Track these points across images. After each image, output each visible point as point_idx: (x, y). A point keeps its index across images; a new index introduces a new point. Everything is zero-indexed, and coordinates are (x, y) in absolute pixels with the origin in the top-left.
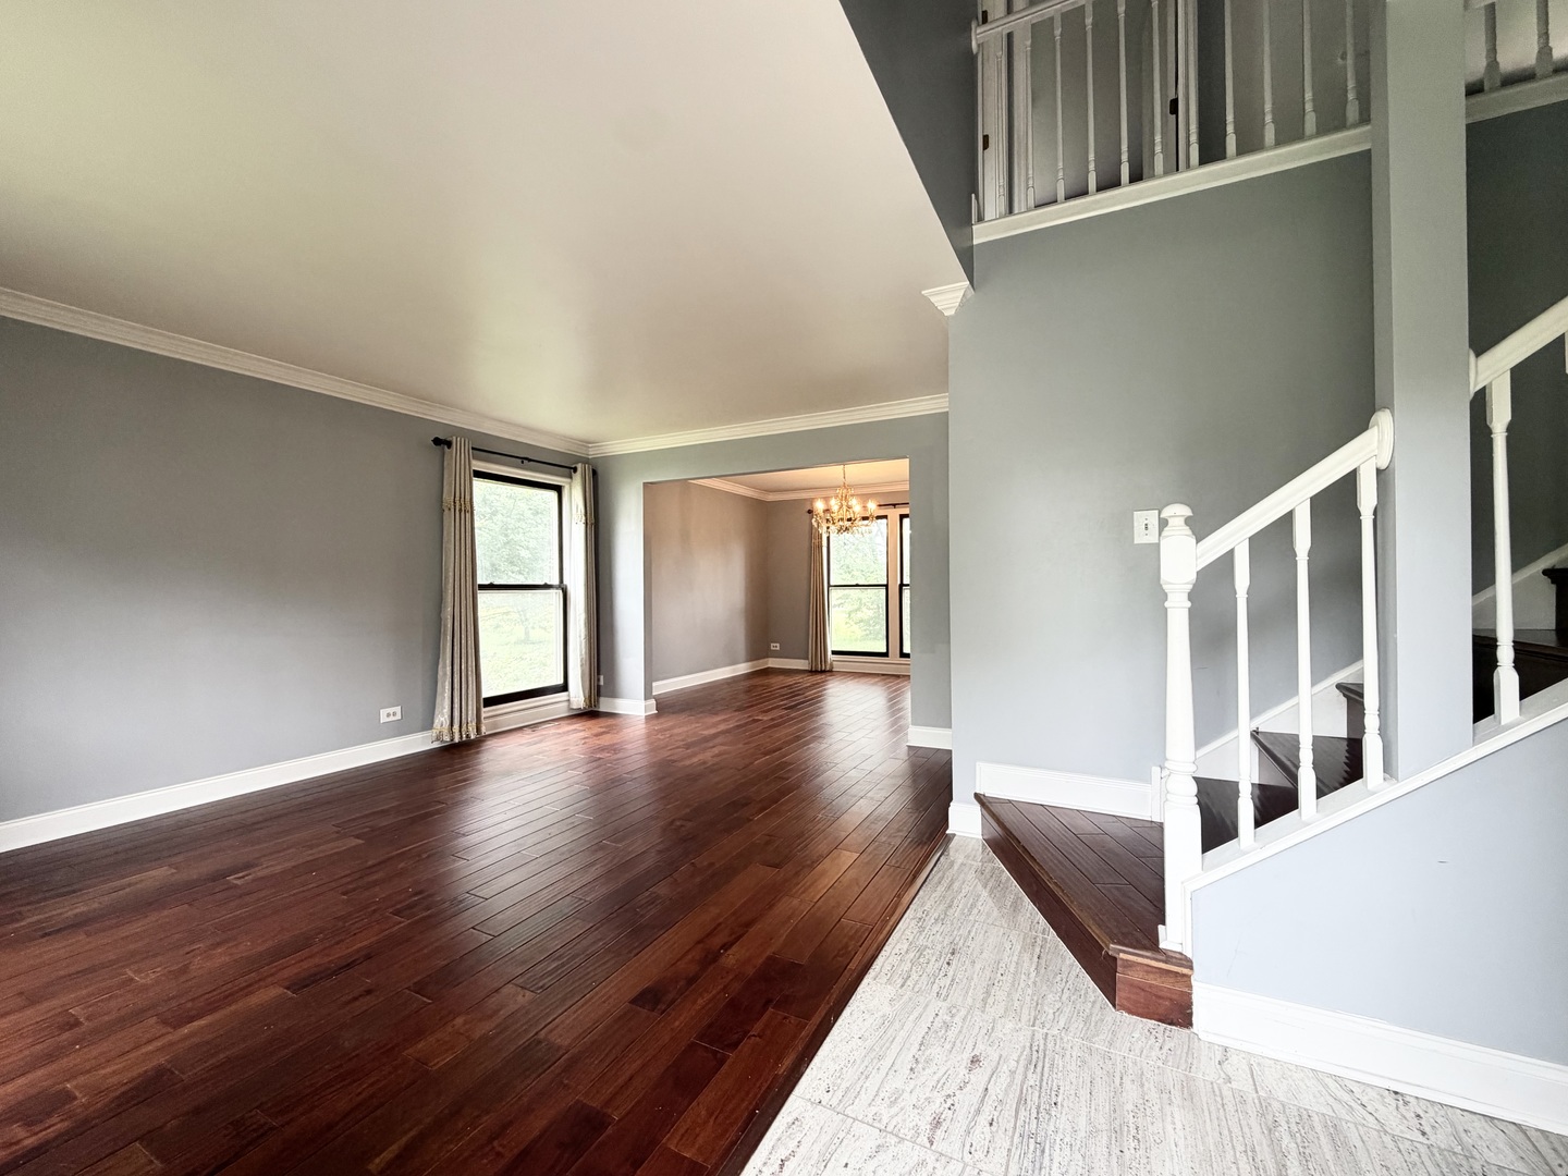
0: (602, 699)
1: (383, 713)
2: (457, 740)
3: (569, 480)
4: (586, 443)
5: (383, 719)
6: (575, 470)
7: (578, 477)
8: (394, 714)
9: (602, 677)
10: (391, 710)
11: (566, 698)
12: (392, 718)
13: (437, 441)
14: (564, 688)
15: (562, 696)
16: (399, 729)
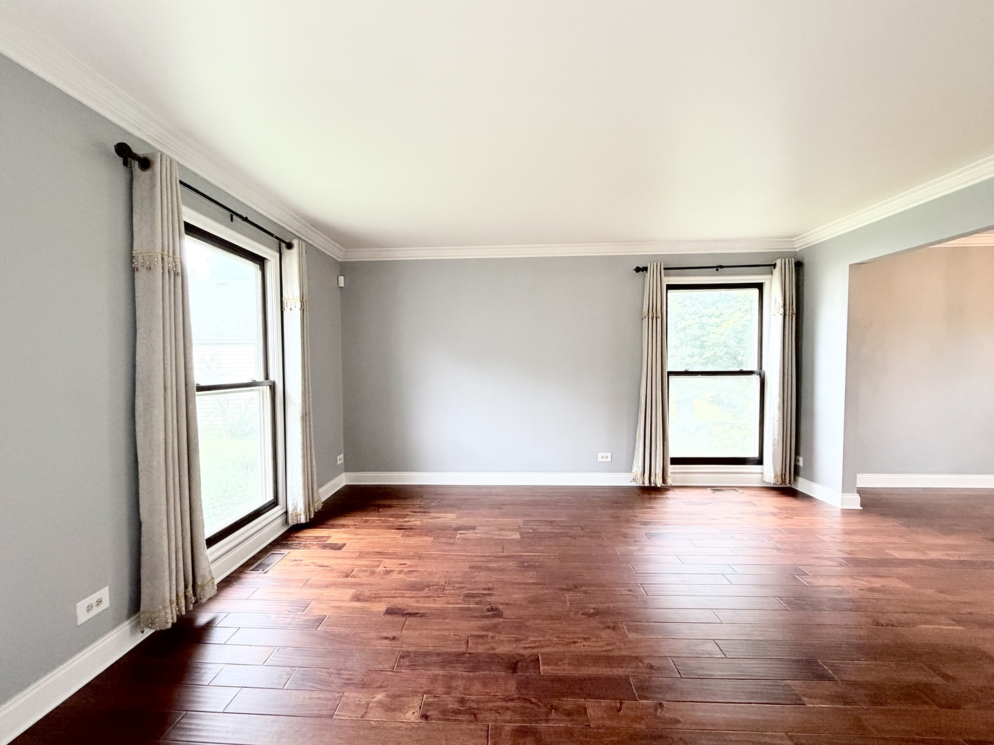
0: (800, 480)
1: (600, 455)
2: (647, 484)
3: (770, 276)
4: (791, 238)
5: (600, 459)
6: (775, 266)
7: (777, 272)
8: (607, 457)
9: (801, 459)
10: (605, 454)
11: (760, 471)
12: (605, 460)
13: (638, 270)
14: (759, 461)
15: (757, 468)
16: (611, 468)
